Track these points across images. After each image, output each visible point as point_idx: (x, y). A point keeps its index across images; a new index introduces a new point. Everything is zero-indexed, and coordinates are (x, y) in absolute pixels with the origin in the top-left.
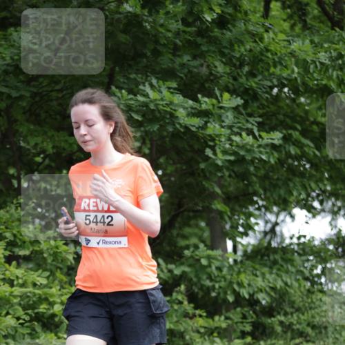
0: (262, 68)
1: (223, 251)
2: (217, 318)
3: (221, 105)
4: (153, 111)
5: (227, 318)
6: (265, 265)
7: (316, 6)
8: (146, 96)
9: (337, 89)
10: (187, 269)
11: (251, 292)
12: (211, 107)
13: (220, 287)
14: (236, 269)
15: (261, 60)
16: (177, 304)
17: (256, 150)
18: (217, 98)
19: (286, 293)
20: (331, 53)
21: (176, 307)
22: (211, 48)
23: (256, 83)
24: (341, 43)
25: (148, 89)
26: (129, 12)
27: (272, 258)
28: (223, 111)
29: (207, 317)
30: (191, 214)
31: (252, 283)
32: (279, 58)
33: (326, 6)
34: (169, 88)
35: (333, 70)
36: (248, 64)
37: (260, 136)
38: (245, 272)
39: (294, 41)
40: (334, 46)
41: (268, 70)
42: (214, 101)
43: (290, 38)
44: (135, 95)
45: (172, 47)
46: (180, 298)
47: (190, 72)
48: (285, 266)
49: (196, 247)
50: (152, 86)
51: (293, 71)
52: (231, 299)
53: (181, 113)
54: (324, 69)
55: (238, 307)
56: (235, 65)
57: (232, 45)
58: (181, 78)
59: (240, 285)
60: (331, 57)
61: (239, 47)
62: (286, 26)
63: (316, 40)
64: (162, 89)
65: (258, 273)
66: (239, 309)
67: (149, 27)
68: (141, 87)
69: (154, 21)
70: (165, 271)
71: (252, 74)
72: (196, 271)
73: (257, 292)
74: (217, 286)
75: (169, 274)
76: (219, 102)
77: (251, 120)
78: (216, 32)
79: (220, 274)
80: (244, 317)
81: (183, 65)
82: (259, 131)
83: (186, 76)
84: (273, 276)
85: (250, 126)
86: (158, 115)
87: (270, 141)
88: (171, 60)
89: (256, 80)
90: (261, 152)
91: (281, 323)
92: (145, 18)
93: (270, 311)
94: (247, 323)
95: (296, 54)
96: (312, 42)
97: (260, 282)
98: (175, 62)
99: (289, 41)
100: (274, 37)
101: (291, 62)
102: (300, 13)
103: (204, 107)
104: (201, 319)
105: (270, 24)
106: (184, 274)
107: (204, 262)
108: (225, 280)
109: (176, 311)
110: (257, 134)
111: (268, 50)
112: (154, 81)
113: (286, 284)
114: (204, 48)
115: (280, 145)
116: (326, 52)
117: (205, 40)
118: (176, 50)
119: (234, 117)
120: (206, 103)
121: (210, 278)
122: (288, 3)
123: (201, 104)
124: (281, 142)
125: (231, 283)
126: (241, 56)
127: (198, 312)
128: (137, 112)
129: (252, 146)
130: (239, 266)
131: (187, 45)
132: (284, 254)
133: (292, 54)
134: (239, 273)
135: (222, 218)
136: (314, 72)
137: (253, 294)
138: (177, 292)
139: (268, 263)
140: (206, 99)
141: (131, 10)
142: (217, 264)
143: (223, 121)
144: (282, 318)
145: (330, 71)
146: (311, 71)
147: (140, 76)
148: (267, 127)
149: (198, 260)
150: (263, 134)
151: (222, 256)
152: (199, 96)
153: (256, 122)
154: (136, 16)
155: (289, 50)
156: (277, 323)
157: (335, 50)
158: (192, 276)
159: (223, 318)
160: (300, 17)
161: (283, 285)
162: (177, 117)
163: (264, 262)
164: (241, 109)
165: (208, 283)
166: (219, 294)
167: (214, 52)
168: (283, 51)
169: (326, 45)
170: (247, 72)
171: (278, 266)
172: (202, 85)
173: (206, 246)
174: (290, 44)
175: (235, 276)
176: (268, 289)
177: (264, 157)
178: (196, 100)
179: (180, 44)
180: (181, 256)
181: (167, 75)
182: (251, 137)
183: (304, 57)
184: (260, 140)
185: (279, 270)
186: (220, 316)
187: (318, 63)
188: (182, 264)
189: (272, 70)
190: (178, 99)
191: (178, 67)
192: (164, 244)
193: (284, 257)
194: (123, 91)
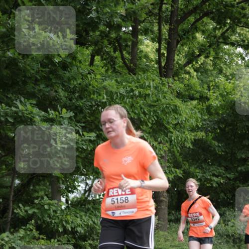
0: (86, 95)
1: (58, 201)
2: (52, 240)
3: (61, 115)
4: (21, 117)
5: (58, 241)
6: (82, 211)
7: (121, 61)
8: (17, 107)
9: (130, 109)
10: (36, 211)
11: (73, 227)
12: (55, 117)
13: (55, 222)
14: (65, 212)
15: (86, 90)
16: (29, 231)
17: (80, 143)
18: (59, 112)
19: (94, 228)
20: (127, 88)
21: (28, 233)
22: (58, 81)
23: (82, 103)
24: (133, 82)
25: (18, 103)
26: (10, 57)
27: (86, 206)
28: (62, 119)
29: (46, 239)
30: (41, 178)
31: (74, 221)
32: (97, 89)
33: (126, 61)
34: (31, 104)
35: (127, 98)
36: (78, 92)
37: (83, 135)
38: (70, 214)
39: (106, 80)
40: (129, 84)
41: (90, 96)
42: (57, 113)
43: (104, 78)
44: (10, 107)
45: (34, 79)
46: (31, 227)
47: (44, 94)
48: (94, 212)
49: (43, 198)
50: (21, 102)
51: (104, 98)
52: (61, 230)
53: (37, 119)
54: (122, 97)
55: (65, 234)
56: (70, 92)
57: (69, 80)
58: (39, 98)
59: (67, 222)
60: (127, 91)
61: (73, 81)
62: (103, 70)
63: (119, 80)
64: (27, 104)
65: (78, 216)
66: (66, 236)
67: (22, 66)
68: (15, 102)
69: (25, 63)
70: (24, 211)
71: (81, 98)
72: (42, 212)
73: (77, 227)
74: (53, 221)
75: (25, 213)
76: (60, 114)
77: (78, 125)
78: (61, 72)
79: (55, 215)
80: (69, 241)
81: (40, 90)
82: (82, 131)
83: (41, 97)
84: (87, 217)
85: (77, 128)
86: (24, 119)
87: (89, 138)
88: (33, 87)
89: (83, 101)
90: (83, 144)
91: (91, 245)
92: (20, 60)
93: (84, 238)
94: (70, 244)
95: (107, 88)
96: (116, 81)
97: (79, 221)
98: (35, 89)
99: (103, 79)
100: (94, 77)
101: (103, 92)
102: (112, 63)
103: (51, 116)
104: (43, 240)
105: (92, 70)
106: (34, 214)
107: (46, 207)
108: (58, 219)
109: (29, 235)
110: (81, 133)
111: (90, 85)
112: (22, 99)
113: (94, 223)
114: (54, 81)
115: (94, 140)
116: (124, 88)
117: (54, 76)
118: (36, 81)
119: (69, 122)
120: (52, 114)
121: (49, 217)
122: (104, 57)
123: (49, 114)
124: (95, 138)
125: (61, 220)
126: (74, 87)
127: (41, 236)
128: (11, 117)
129: (78, 140)
130: (67, 211)
131: (43, 78)
132: (94, 205)
133: (105, 88)
134: (67, 215)
135: (58, 181)
136: (116, 99)
137: (75, 228)
138: (30, 224)
139: (84, 209)
140: (53, 112)
141: (11, 55)
142: (54, 208)
143: (62, 125)
144: (91, 242)
145: (125, 98)
146: (114, 98)
147: (14, 95)
148: (87, 129)
149: (43, 206)
150: (85, 133)
151: (57, 204)
152: (49, 109)
153: (81, 126)
154: (14, 59)
155: (102, 85)
156: (88, 244)
157: (129, 87)
158: (39, 215)
159: (56, 240)
160: (111, 65)
161: (92, 223)
162: (35, 121)
163: (82, 209)
164: (73, 118)
165: (48, 220)
166: (54, 226)
167: (59, 84)
168: (99, 85)
169: (124, 84)
170: (77, 96)
171: (90, 212)
172: (51, 102)
173: (48, 197)
174: (103, 81)
175: (64, 216)
176: (83, 225)
177: (84, 147)
178: (46, 111)
179: (39, 78)
180: (33, 203)
181: (30, 96)
182: (78, 135)
183: (111, 89)
184: (83, 137)
185: (90, 214)
186: (54, 239)
187: (118, 94)
188: (34, 207)
189: (92, 96)
190: (36, 110)
191: (37, 91)
192: (24, 195)
193: (94, 206)
194: (3, 104)
